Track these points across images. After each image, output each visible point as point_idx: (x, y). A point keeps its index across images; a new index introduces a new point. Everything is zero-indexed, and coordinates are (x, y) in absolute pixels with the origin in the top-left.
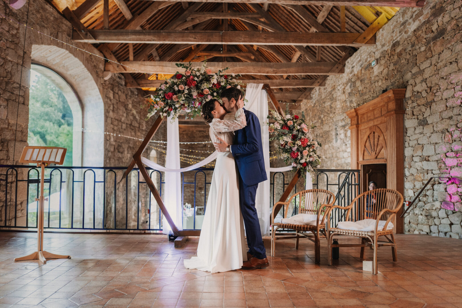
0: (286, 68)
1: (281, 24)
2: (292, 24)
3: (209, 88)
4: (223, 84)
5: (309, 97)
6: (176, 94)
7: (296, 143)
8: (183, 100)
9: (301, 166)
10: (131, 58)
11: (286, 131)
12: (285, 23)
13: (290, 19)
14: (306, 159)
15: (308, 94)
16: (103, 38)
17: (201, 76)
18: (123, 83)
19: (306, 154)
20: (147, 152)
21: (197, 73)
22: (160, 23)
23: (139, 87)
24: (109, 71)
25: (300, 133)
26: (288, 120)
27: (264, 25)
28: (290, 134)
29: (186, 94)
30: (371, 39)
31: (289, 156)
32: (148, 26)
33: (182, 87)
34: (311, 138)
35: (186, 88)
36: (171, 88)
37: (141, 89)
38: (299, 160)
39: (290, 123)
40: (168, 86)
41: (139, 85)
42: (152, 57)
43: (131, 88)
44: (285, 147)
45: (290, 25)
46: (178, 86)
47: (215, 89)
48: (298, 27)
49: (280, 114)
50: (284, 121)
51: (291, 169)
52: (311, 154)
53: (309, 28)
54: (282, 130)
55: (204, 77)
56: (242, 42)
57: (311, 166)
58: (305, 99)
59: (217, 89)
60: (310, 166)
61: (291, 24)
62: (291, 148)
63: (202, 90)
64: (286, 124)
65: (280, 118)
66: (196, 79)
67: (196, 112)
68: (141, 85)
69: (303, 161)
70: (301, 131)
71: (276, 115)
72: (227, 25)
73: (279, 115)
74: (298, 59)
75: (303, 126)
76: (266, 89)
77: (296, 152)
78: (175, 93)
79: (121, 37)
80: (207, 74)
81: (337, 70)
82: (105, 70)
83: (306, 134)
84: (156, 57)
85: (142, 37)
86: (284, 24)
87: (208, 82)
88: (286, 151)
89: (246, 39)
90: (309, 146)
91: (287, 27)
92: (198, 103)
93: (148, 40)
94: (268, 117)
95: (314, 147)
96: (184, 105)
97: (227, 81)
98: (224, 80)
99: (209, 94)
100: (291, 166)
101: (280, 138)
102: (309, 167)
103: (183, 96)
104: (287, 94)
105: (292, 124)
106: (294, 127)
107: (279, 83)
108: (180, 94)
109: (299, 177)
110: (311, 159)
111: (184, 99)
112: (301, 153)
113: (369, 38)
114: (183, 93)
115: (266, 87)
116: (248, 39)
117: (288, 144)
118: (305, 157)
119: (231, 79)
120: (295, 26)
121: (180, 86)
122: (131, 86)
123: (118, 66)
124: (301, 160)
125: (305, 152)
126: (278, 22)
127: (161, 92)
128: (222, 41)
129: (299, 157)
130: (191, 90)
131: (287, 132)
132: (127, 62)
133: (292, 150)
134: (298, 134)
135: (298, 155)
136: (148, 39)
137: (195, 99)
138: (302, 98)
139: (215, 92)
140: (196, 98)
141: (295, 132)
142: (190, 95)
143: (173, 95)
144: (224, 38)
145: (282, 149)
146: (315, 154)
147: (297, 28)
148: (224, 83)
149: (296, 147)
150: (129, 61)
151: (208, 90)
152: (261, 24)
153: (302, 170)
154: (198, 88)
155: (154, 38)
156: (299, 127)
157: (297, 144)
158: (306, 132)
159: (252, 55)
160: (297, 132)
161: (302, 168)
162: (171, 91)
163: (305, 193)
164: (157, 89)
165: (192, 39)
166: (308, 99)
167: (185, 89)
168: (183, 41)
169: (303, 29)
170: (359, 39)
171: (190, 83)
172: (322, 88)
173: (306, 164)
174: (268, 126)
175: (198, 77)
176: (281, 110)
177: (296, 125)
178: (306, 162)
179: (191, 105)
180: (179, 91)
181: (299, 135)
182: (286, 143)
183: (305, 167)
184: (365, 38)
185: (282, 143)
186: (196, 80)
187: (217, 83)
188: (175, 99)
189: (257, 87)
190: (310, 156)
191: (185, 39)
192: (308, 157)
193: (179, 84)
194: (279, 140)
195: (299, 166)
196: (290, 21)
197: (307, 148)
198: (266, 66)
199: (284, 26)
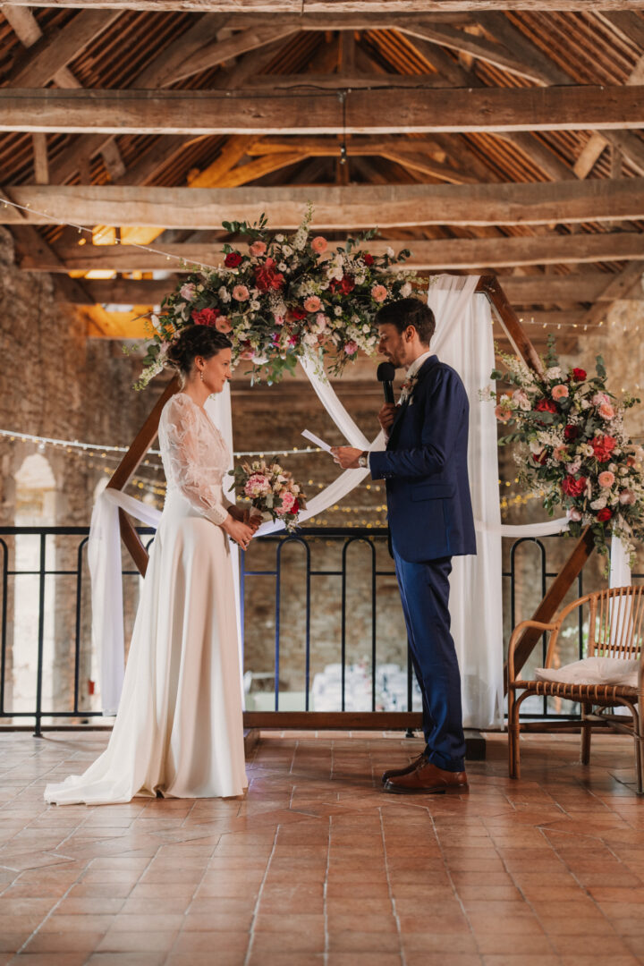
0: (553, 199)
1: (538, 42)
2: (578, 42)
3: (323, 295)
4: (360, 281)
5: (635, 292)
6: (225, 314)
7: (579, 450)
8: (246, 331)
9: (595, 520)
10: (42, 174)
11: (549, 416)
12: (553, 40)
13: (570, 27)
14: (609, 499)
15: (631, 281)
17: (296, 259)
18: (10, 255)
19: (610, 484)
20: (85, 486)
21: (285, 248)
22: (128, 50)
23: (63, 270)
25: (590, 422)
26: (555, 382)
27: (479, 49)
28: (561, 426)
29: (255, 312)
31: (558, 490)
32: (91, 62)
33: (242, 292)
34: (626, 435)
35: (255, 297)
36: (211, 293)
37: (66, 276)
38: (589, 502)
39: (560, 391)
40: (201, 288)
41: (62, 261)
42: (101, 163)
43: (34, 271)
44: (544, 462)
45: (568, 48)
46: (230, 289)
47: (339, 297)
48: (598, 52)
49: (531, 365)
50: (542, 385)
51: (566, 529)
52: (625, 482)
53: (635, 56)
54: (537, 413)
55: (305, 261)
56: (410, 125)
57: (625, 518)
58: (623, 297)
59: (344, 297)
60: (621, 519)
61: (573, 44)
62: (563, 466)
63: (301, 300)
64: (548, 394)
65: (530, 377)
66: (282, 267)
67: (282, 363)
68: (71, 263)
69: (599, 504)
70: (593, 415)
71: (517, 365)
72: (352, 45)
73: (525, 369)
74: (598, 162)
75: (600, 398)
76: (489, 291)
77: (578, 477)
78: (222, 309)
79: (18, 114)
80: (313, 251)
83: (608, 425)
84: (113, 163)
85: (86, 112)
86: (549, 44)
87: (317, 278)
88: (548, 475)
89: (421, 116)
90: (618, 459)
91: (559, 52)
92: (288, 338)
93: (107, 124)
94: (494, 376)
95: (632, 461)
96: (246, 343)
97: (373, 271)
98: (364, 268)
99: (320, 311)
100: (566, 520)
101: (531, 436)
102: (620, 523)
103: (245, 317)
104: (557, 284)
105: (567, 395)
106: (573, 404)
107: (531, 247)
108: (237, 314)
109: (588, 552)
110: (625, 498)
111: (248, 326)
112: (595, 479)
114: (245, 310)
115: (488, 284)
116: (428, 115)
117: (555, 454)
118: (606, 493)
119: (385, 265)
120: (588, 50)
121: (236, 289)
122: (36, 266)
124: (593, 500)
125: (607, 479)
126: (529, 34)
127: (182, 306)
128: (344, 125)
129: (588, 493)
130: (268, 300)
131: (550, 420)
132: (27, 189)
133: (566, 473)
134: (585, 424)
135: (586, 487)
136: (105, 119)
137: (281, 326)
138: (611, 295)
139: (337, 303)
140: (281, 323)
141: (574, 419)
142: (266, 314)
143: (218, 316)
144: (351, 115)
145: (537, 469)
146: (638, 481)
147: (595, 56)
148: (364, 277)
149: (578, 464)
150: (33, 183)
151: (317, 299)
152: (471, 45)
153: (597, 532)
154: (287, 292)
155: (124, 117)
156: (586, 405)
157: (582, 455)
158: (610, 418)
159: (437, 147)
160: (581, 418)
161: (597, 526)
162: (210, 303)
163: (605, 596)
164: (119, 276)
165: (249, 119)
166: (632, 298)
167: (251, 296)
169: (614, 60)
171: (267, 279)
173: (610, 513)
174: (494, 403)
175: (288, 262)
176: (534, 353)
177: (577, 396)
178: (608, 507)
179: (268, 345)
180: (234, 305)
181: (588, 428)
182: (549, 451)
183: (607, 523)
185: (537, 450)
186: (283, 270)
187: (344, 278)
188: (222, 327)
189: (460, 287)
190: (622, 490)
191: (226, 118)
192: (617, 493)
193: (235, 284)
194: (528, 442)
195: (588, 521)
196: (569, 33)
197: (612, 467)
198: (487, 197)
199: (548, 50)
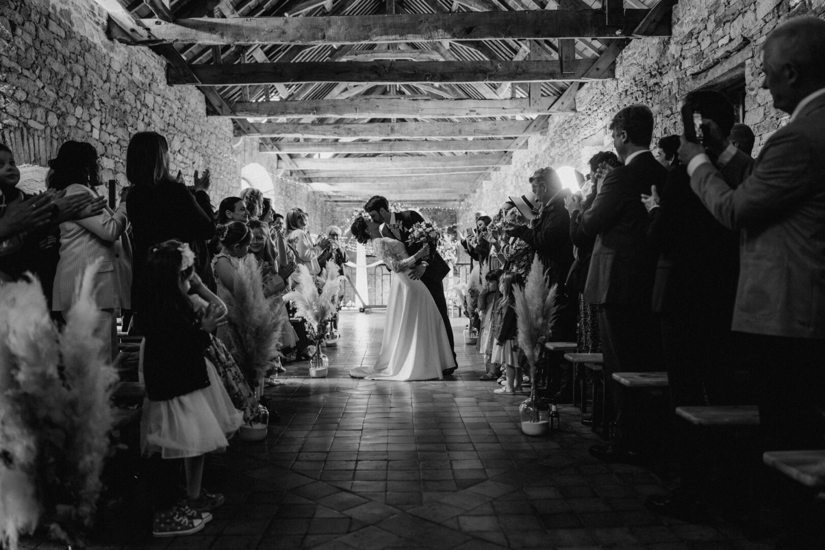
16: (287, 150)
24: (282, 168)
30: (523, 145)
56: (413, 151)
81: (505, 162)
82: (277, 168)
113: (521, 144)
123: (290, 164)
165: (365, 149)
168: (357, 151)
170: (512, 145)
172: (498, 172)
184: (517, 144)
